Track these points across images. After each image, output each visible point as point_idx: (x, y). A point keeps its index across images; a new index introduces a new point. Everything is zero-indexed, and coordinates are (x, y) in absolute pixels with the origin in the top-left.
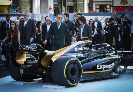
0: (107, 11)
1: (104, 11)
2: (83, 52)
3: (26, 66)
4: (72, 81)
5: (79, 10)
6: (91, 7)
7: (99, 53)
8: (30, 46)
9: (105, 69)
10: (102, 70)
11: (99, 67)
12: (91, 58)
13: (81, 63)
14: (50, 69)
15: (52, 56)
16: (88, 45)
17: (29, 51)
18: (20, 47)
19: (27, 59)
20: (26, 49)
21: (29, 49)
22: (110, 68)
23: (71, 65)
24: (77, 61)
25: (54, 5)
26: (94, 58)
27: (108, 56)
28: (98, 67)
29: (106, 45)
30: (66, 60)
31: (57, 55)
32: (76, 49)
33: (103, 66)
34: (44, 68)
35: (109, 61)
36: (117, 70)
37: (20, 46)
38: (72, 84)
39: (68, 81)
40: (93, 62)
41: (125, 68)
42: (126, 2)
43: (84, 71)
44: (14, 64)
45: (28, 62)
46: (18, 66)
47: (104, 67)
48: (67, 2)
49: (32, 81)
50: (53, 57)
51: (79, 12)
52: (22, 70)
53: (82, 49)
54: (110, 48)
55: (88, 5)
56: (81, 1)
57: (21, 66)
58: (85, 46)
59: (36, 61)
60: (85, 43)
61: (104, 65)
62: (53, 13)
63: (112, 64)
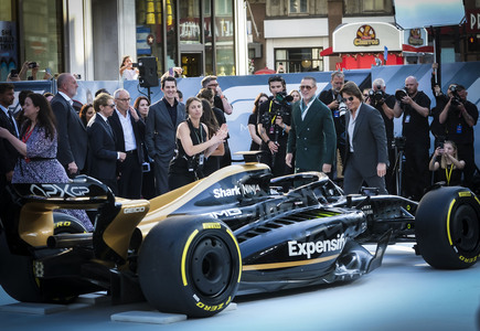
0: (311, 69)
1: (303, 70)
2: (241, 200)
3: (54, 251)
4: (206, 297)
6: (258, 55)
7: (292, 202)
8: (67, 186)
9: (316, 255)
10: (303, 257)
11: (295, 248)
12: (270, 220)
13: (237, 236)
14: (134, 260)
15: (138, 216)
16: (254, 179)
17: (64, 202)
18: (32, 189)
19: (57, 230)
20: (52, 196)
21: (62, 195)
22: (332, 253)
23: (203, 245)
24: (223, 229)
25: (140, 53)
26: (276, 221)
27: (324, 212)
28: (291, 248)
29: (316, 178)
30: (187, 227)
31: (156, 213)
32: (219, 193)
33: (309, 245)
34: (112, 257)
35: (325, 228)
36: (354, 258)
37: (33, 186)
39: (195, 296)
40: (275, 231)
41: (380, 251)
42: (374, 38)
43: (246, 263)
44: (15, 247)
45: (61, 238)
46: (29, 251)
47: (311, 249)
48: (181, 43)
49: (75, 300)
50: (143, 220)
51: (220, 72)
52: (39, 266)
53: (238, 192)
54: (330, 186)
55: (249, 50)
56: (227, 39)
57: (37, 254)
58: (247, 183)
59: (87, 235)
60: (248, 172)
61: (312, 244)
63: (337, 238)
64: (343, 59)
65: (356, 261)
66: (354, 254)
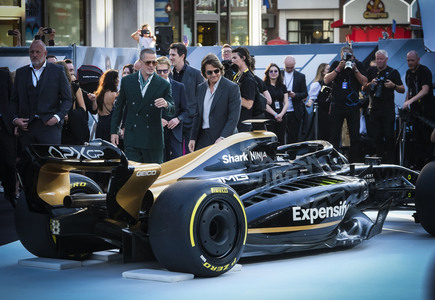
0: (322, 41)
1: (314, 41)
2: (248, 166)
3: (70, 210)
4: (212, 258)
5: (235, 35)
6: (271, 25)
7: (298, 169)
8: (83, 149)
9: (318, 221)
10: (307, 222)
11: (299, 213)
12: (275, 186)
13: (243, 201)
14: (145, 220)
15: (150, 179)
16: (261, 146)
17: (80, 164)
18: (50, 151)
19: (74, 190)
20: (69, 157)
21: (79, 157)
22: (334, 219)
23: (210, 208)
24: (230, 194)
25: (158, 21)
26: (282, 187)
27: (329, 179)
28: (295, 214)
29: (321, 146)
30: (196, 191)
31: (167, 177)
32: (227, 159)
33: (312, 210)
34: (125, 217)
35: (328, 195)
36: (356, 224)
37: (51, 148)
38: (213, 268)
39: (202, 256)
40: (280, 197)
41: (381, 218)
42: (383, 12)
43: (252, 225)
44: (33, 205)
45: (75, 198)
46: (46, 209)
47: (314, 214)
48: (197, 12)
49: (90, 257)
50: (155, 183)
51: (234, 41)
52: (56, 224)
53: (245, 158)
54: (334, 155)
55: (263, 20)
56: (241, 9)
57: (53, 211)
58: (255, 150)
59: (101, 196)
60: (256, 140)
61: (315, 210)
62: (153, 45)
63: (339, 205)
64: (352, 31)
65: (357, 227)
66: (356, 221)
